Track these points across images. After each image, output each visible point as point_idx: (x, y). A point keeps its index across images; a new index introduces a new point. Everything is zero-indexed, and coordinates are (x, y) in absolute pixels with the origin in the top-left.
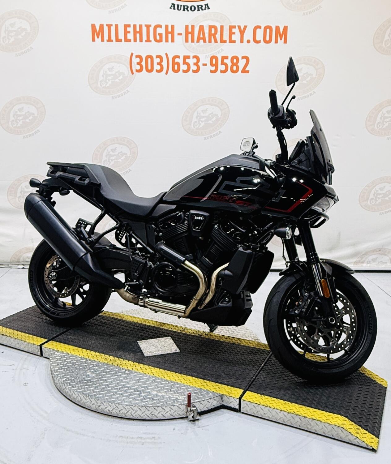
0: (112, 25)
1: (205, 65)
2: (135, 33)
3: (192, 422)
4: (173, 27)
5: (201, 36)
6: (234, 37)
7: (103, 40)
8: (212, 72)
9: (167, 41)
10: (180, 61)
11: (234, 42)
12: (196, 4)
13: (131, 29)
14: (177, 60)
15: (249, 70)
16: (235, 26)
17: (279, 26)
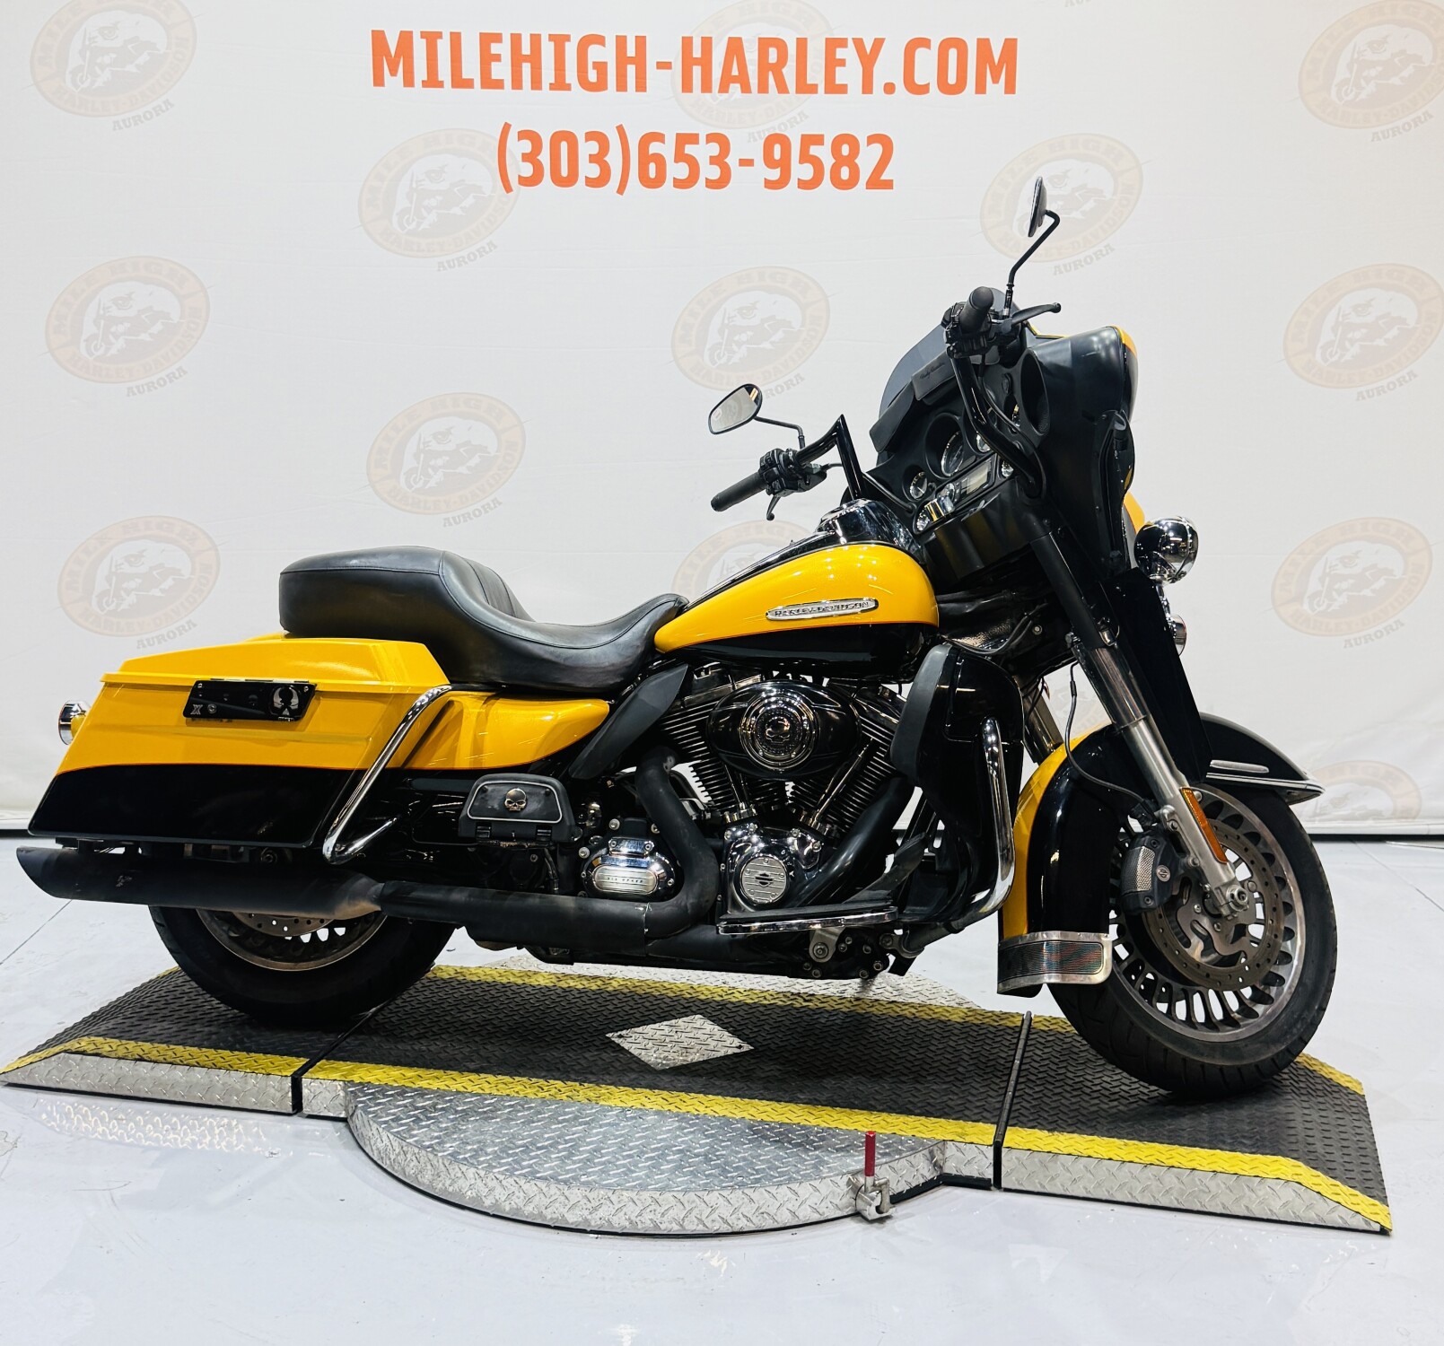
0: (439, 35)
1: (747, 163)
2: (517, 59)
3: (876, 1225)
4: (641, 42)
5: (735, 72)
6: (841, 76)
7: (409, 82)
8: (769, 184)
9: (622, 86)
10: (666, 149)
11: (842, 89)
13: (502, 49)
14: (654, 148)
15: (892, 181)
16: (846, 39)
17: (988, 40)
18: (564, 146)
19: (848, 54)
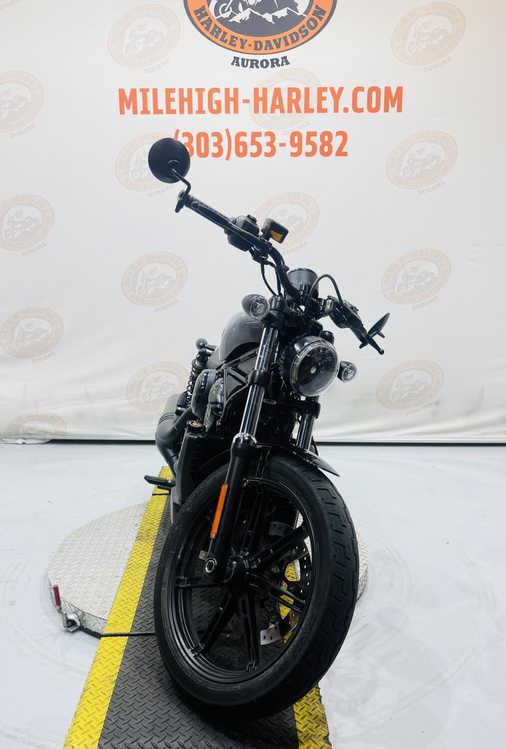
0: (148, 90)
1: (282, 145)
2: (182, 100)
4: (236, 91)
5: (277, 103)
6: (325, 105)
7: (135, 112)
8: (293, 155)
9: (228, 111)
10: (247, 139)
11: (325, 111)
12: (269, 57)
13: (175, 96)
14: (242, 139)
15: (347, 152)
16: (327, 88)
17: (389, 88)
18: (202, 139)
19: (328, 94)
